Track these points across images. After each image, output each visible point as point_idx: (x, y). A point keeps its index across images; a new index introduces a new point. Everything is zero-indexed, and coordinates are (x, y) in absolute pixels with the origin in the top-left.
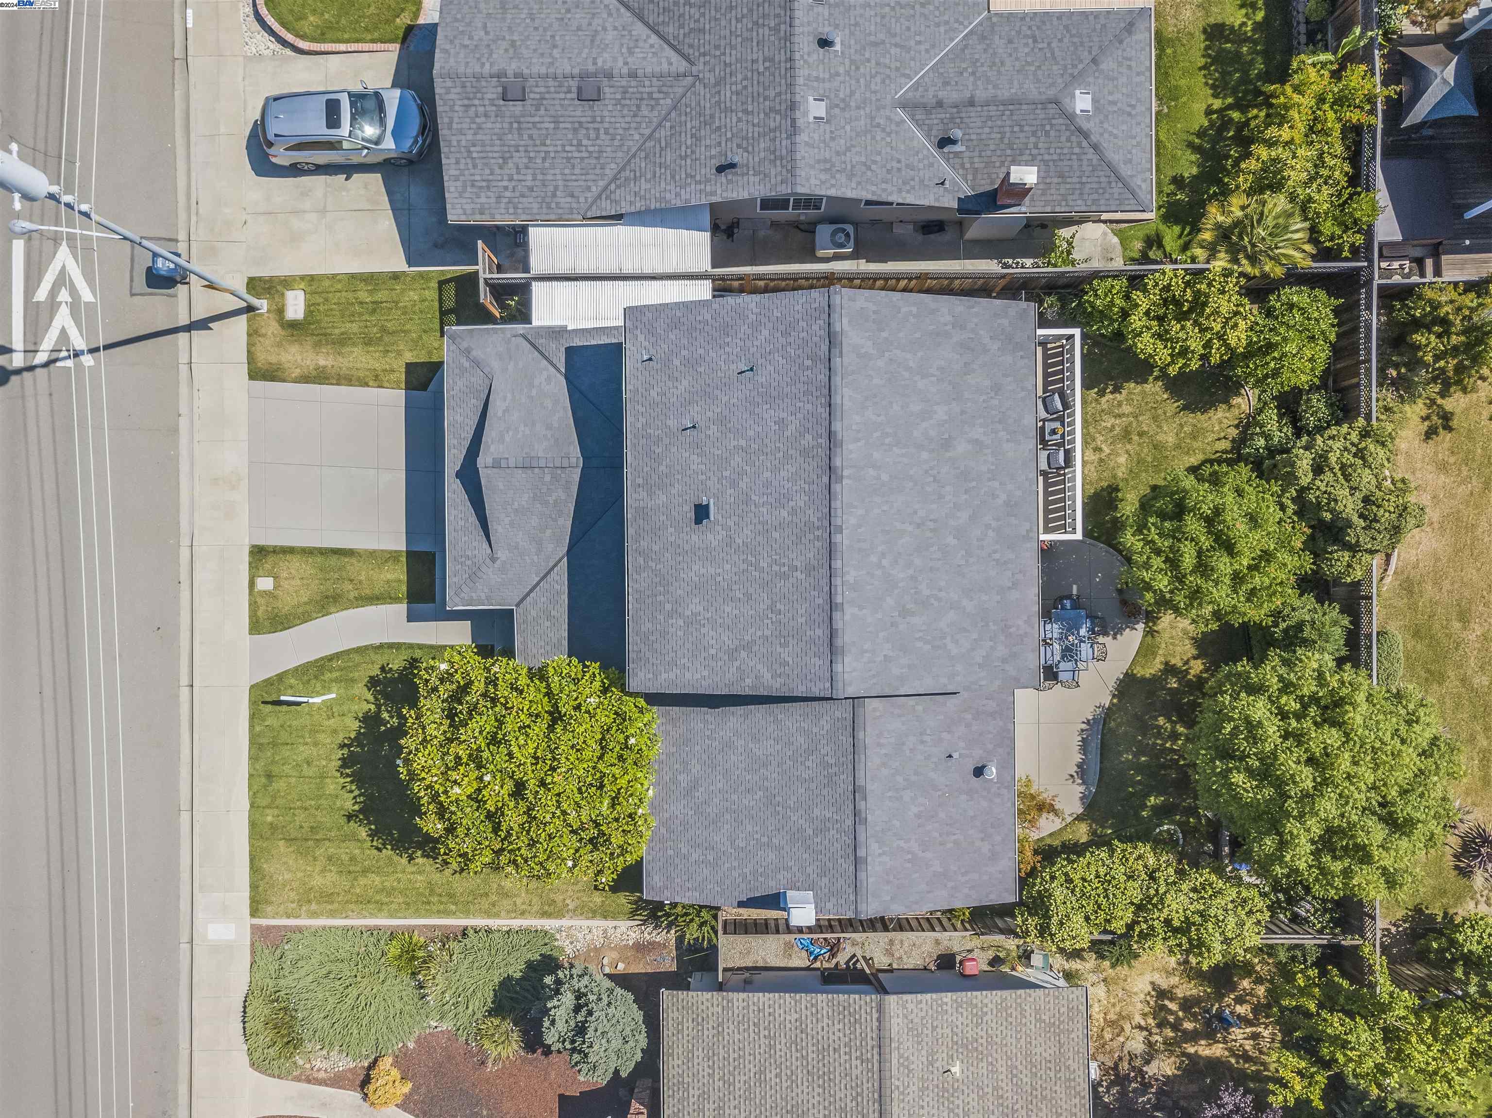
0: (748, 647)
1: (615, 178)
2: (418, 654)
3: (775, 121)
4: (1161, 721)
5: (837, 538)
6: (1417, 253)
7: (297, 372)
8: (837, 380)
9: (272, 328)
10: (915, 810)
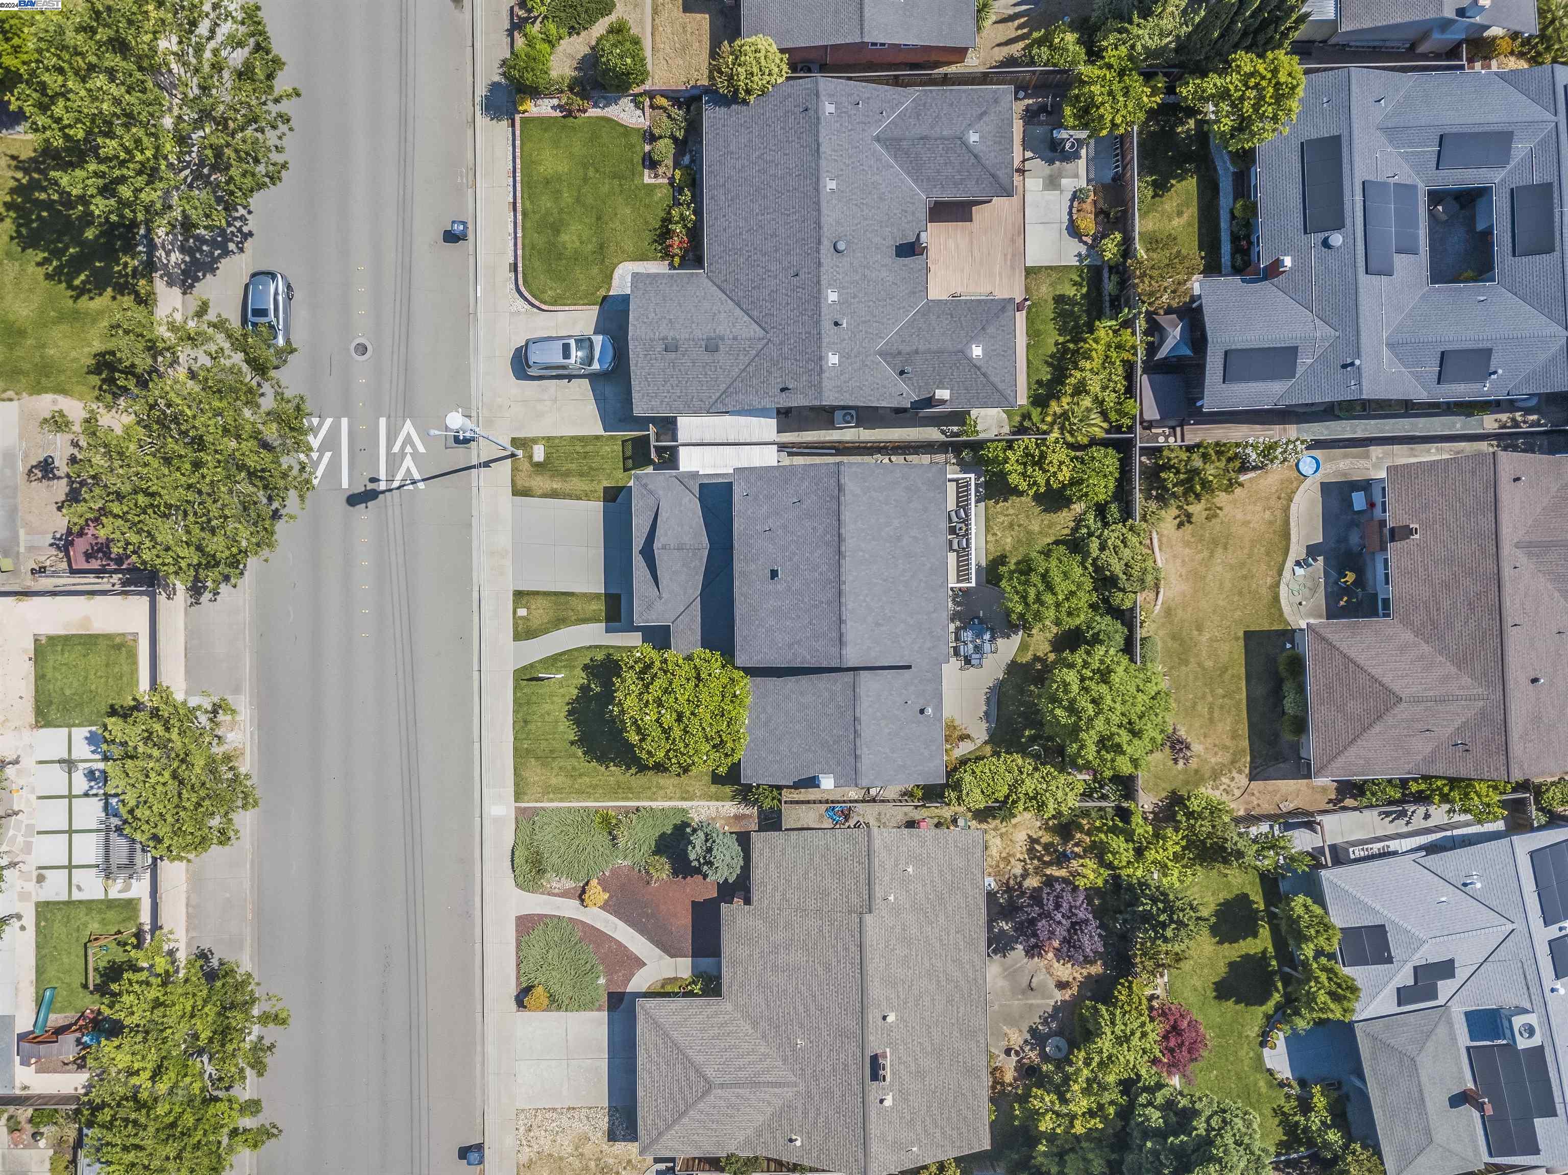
0: (798, 642)
1: (725, 392)
2: (611, 651)
3: (811, 366)
4: (1032, 688)
5: (843, 587)
6: (1172, 423)
7: (540, 492)
8: (842, 508)
9: (525, 466)
10: (887, 731)
